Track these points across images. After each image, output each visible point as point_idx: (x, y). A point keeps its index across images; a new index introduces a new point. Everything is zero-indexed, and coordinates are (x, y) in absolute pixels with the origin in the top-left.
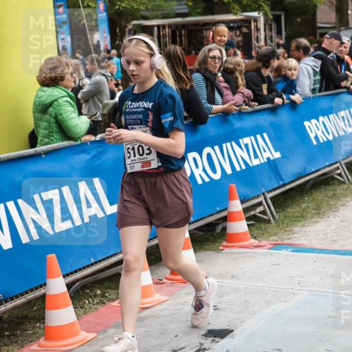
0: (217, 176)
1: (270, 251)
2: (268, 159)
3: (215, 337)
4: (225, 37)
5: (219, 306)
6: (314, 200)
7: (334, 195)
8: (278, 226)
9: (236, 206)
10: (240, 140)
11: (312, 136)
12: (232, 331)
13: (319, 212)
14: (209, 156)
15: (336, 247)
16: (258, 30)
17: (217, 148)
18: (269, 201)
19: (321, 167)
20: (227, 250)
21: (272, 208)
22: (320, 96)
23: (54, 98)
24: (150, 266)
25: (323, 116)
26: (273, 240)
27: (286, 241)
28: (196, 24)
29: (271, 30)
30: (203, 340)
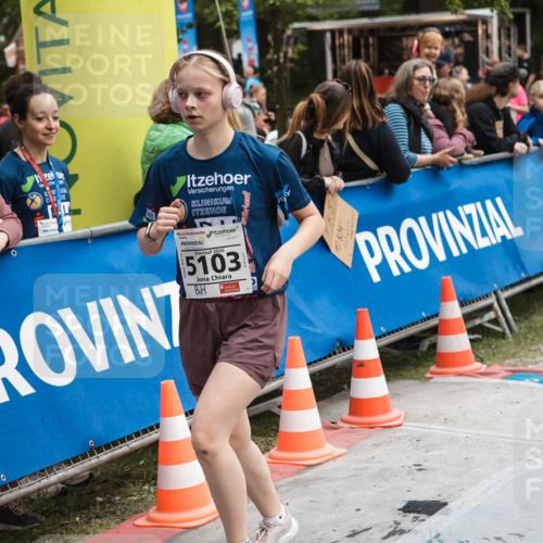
0: (423, 264)
1: (504, 381)
2: (503, 237)
3: (419, 512)
4: (436, 48)
5: (425, 465)
8: (518, 343)
9: (453, 310)
10: (460, 209)
12: (445, 504)
14: (410, 232)
16: (488, 36)
17: (422, 220)
18: (504, 304)
20: (437, 379)
21: (509, 314)
24: (318, 399)
26: (509, 365)
27: (530, 367)
28: (391, 28)
29: (509, 37)
30: (399, 517)
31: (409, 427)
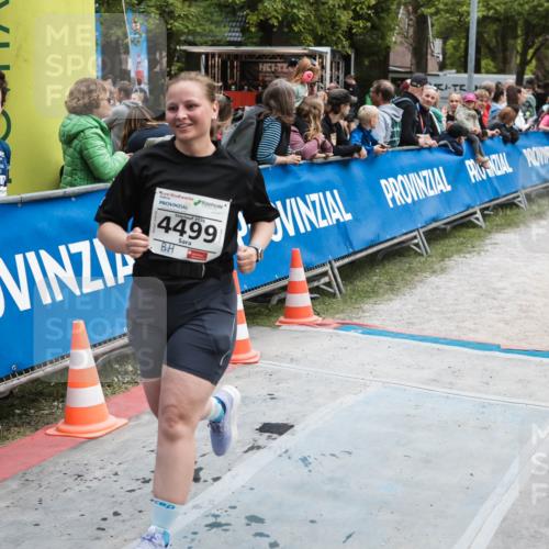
0: (278, 238)
1: (336, 331)
2: (338, 220)
3: (272, 432)
5: (276, 395)
6: (387, 273)
7: (410, 268)
8: (345, 302)
9: (299, 275)
10: (307, 196)
11: (389, 197)
12: (292, 426)
13: (392, 287)
15: (413, 331)
16: (323, 67)
17: (279, 203)
18: (336, 271)
19: (396, 234)
20: (284, 327)
21: (339, 280)
22: (400, 151)
23: (81, 128)
25: (402, 175)
26: (339, 318)
27: (355, 321)
28: (251, 55)
29: (338, 69)
30: (257, 435)
31: (263, 364)
